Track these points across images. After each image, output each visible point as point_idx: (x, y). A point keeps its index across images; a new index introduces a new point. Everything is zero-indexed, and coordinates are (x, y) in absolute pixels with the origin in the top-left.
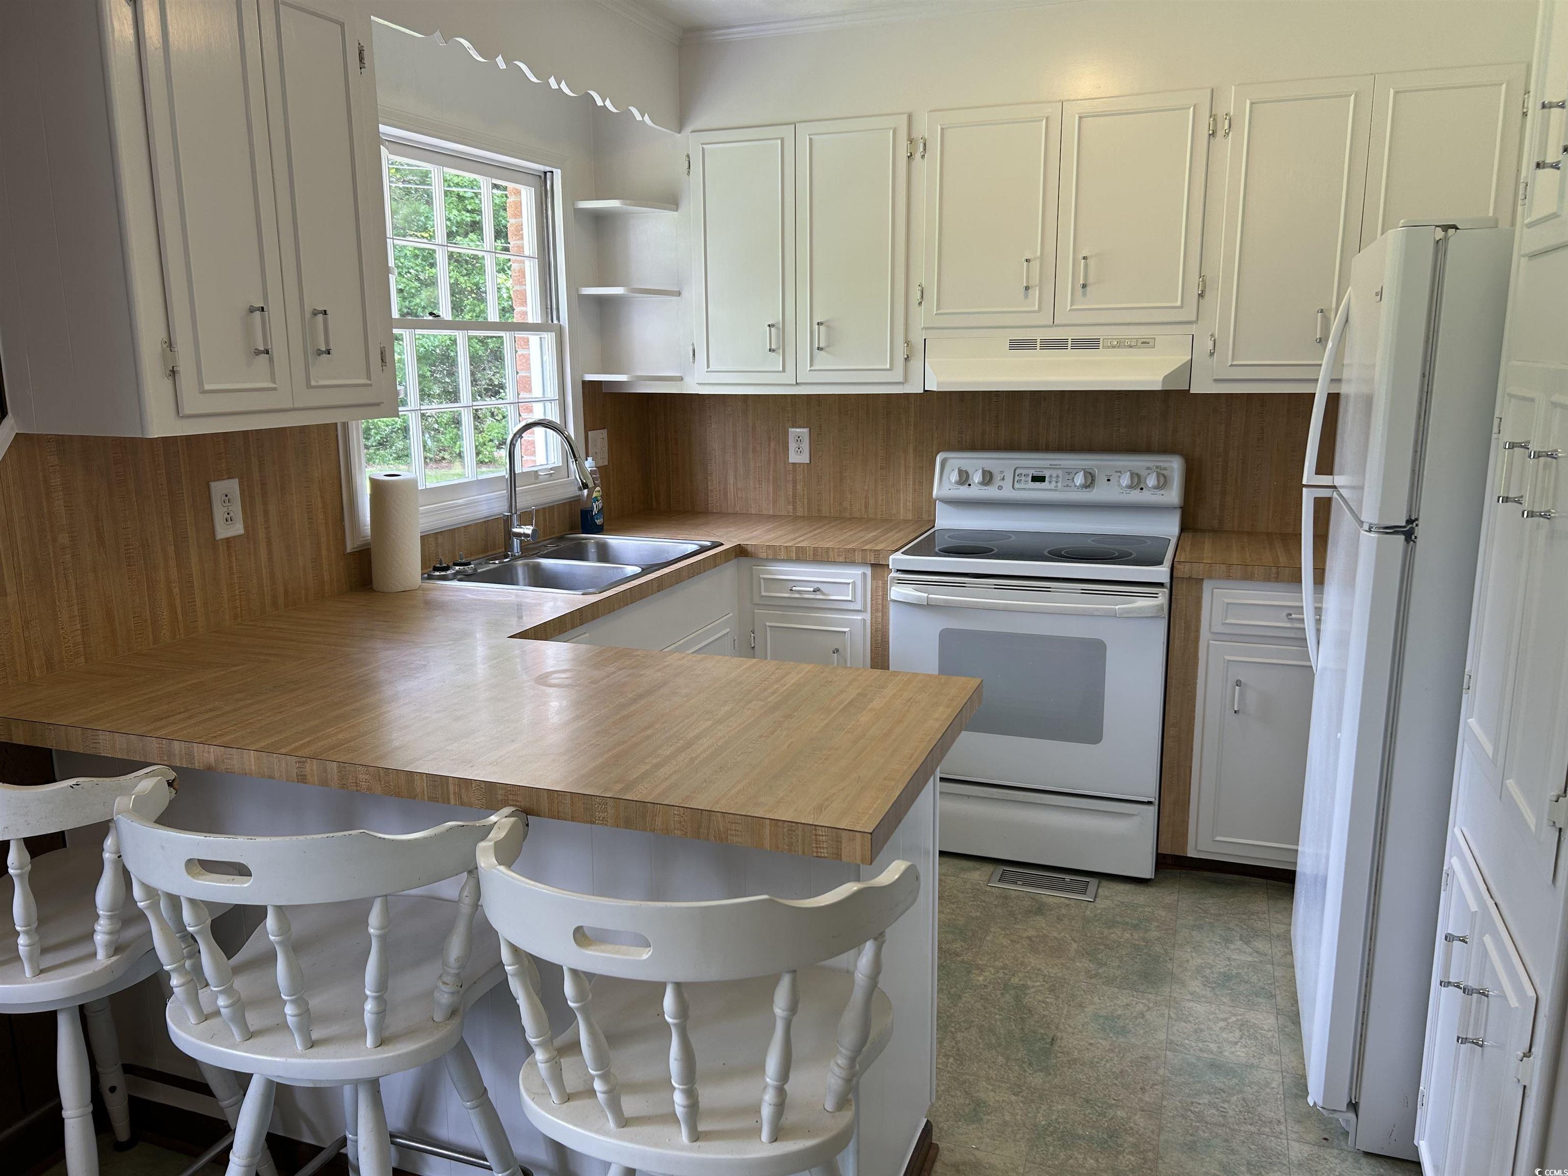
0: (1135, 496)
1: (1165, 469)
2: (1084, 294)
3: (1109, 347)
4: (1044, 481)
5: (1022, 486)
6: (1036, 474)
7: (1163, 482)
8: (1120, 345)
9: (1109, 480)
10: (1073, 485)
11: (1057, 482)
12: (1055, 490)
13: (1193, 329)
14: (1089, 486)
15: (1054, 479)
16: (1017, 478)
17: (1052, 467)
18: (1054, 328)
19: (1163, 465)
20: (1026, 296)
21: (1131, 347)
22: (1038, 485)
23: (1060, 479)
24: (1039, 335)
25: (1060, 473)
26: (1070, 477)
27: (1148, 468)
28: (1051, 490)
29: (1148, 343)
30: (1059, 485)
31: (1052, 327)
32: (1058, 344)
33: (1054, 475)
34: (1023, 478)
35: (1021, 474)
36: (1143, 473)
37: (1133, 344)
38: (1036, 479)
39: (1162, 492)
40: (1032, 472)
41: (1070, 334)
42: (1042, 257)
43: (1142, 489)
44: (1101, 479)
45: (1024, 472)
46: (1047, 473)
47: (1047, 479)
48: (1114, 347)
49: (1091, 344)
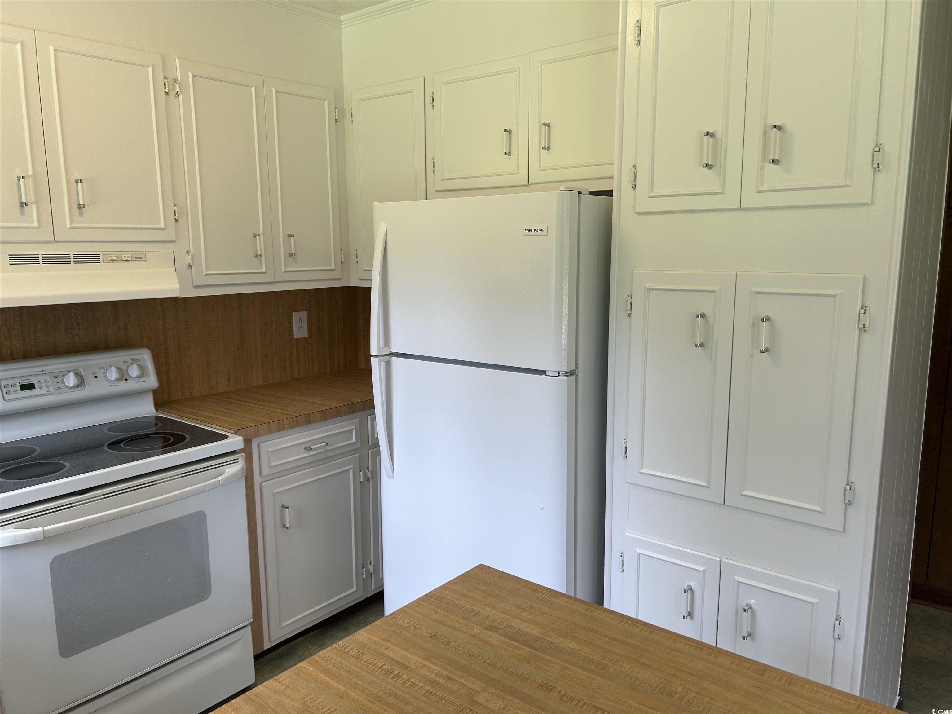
0: (123, 387)
1: (138, 360)
2: (81, 214)
3: (108, 262)
4: (35, 388)
5: (12, 396)
6: (23, 383)
7: (143, 373)
8: (119, 259)
9: (96, 377)
10: (64, 387)
11: (47, 387)
12: (49, 394)
13: (173, 247)
14: (80, 385)
15: (44, 384)
16: (4, 390)
17: (37, 374)
18: (55, 244)
19: (136, 357)
20: (22, 213)
21: (127, 261)
22: (28, 392)
23: (50, 384)
24: (40, 250)
25: (47, 377)
26: (59, 379)
27: (125, 362)
28: (44, 395)
29: (141, 258)
30: (51, 388)
31: (51, 242)
32: (63, 259)
33: (43, 381)
34: (11, 389)
35: (7, 385)
36: (123, 366)
37: (129, 259)
38: (25, 387)
39: (143, 379)
40: (18, 382)
41: (71, 250)
42: (34, 176)
43: (126, 380)
44: (89, 377)
45: (10, 382)
46: (34, 380)
47: (36, 386)
48: (113, 261)
49: (93, 259)
